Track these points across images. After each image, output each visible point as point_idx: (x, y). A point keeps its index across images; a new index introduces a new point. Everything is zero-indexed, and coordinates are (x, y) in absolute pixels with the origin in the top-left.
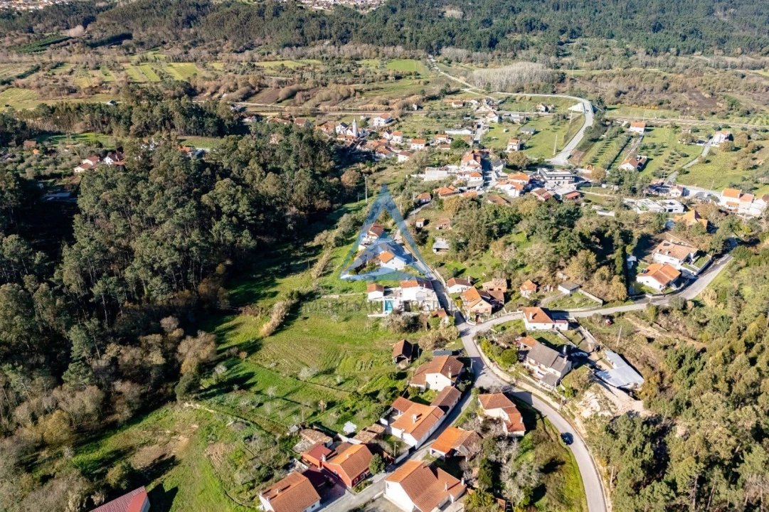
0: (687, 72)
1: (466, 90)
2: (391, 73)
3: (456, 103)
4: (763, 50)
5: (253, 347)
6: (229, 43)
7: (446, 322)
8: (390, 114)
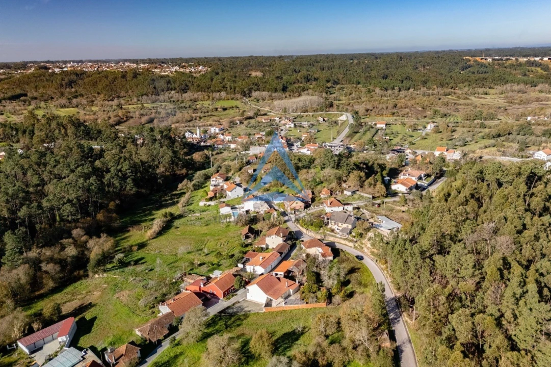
0: (407, 99)
1: (271, 114)
2: (219, 107)
3: (265, 120)
4: (449, 86)
5: (142, 246)
6: (102, 96)
7: (276, 216)
8: (222, 127)
